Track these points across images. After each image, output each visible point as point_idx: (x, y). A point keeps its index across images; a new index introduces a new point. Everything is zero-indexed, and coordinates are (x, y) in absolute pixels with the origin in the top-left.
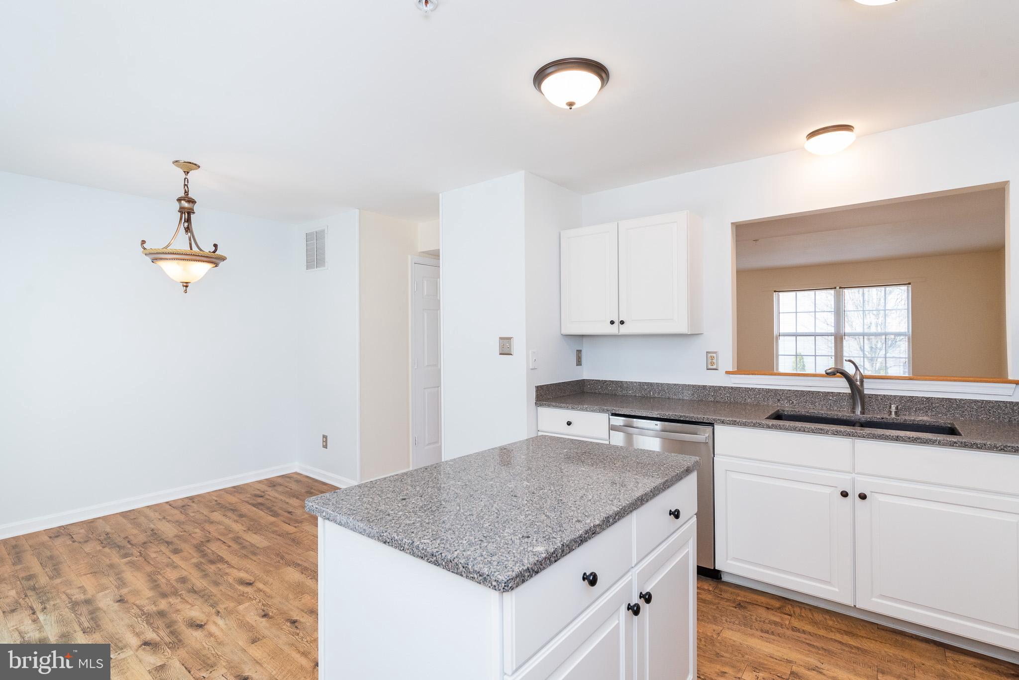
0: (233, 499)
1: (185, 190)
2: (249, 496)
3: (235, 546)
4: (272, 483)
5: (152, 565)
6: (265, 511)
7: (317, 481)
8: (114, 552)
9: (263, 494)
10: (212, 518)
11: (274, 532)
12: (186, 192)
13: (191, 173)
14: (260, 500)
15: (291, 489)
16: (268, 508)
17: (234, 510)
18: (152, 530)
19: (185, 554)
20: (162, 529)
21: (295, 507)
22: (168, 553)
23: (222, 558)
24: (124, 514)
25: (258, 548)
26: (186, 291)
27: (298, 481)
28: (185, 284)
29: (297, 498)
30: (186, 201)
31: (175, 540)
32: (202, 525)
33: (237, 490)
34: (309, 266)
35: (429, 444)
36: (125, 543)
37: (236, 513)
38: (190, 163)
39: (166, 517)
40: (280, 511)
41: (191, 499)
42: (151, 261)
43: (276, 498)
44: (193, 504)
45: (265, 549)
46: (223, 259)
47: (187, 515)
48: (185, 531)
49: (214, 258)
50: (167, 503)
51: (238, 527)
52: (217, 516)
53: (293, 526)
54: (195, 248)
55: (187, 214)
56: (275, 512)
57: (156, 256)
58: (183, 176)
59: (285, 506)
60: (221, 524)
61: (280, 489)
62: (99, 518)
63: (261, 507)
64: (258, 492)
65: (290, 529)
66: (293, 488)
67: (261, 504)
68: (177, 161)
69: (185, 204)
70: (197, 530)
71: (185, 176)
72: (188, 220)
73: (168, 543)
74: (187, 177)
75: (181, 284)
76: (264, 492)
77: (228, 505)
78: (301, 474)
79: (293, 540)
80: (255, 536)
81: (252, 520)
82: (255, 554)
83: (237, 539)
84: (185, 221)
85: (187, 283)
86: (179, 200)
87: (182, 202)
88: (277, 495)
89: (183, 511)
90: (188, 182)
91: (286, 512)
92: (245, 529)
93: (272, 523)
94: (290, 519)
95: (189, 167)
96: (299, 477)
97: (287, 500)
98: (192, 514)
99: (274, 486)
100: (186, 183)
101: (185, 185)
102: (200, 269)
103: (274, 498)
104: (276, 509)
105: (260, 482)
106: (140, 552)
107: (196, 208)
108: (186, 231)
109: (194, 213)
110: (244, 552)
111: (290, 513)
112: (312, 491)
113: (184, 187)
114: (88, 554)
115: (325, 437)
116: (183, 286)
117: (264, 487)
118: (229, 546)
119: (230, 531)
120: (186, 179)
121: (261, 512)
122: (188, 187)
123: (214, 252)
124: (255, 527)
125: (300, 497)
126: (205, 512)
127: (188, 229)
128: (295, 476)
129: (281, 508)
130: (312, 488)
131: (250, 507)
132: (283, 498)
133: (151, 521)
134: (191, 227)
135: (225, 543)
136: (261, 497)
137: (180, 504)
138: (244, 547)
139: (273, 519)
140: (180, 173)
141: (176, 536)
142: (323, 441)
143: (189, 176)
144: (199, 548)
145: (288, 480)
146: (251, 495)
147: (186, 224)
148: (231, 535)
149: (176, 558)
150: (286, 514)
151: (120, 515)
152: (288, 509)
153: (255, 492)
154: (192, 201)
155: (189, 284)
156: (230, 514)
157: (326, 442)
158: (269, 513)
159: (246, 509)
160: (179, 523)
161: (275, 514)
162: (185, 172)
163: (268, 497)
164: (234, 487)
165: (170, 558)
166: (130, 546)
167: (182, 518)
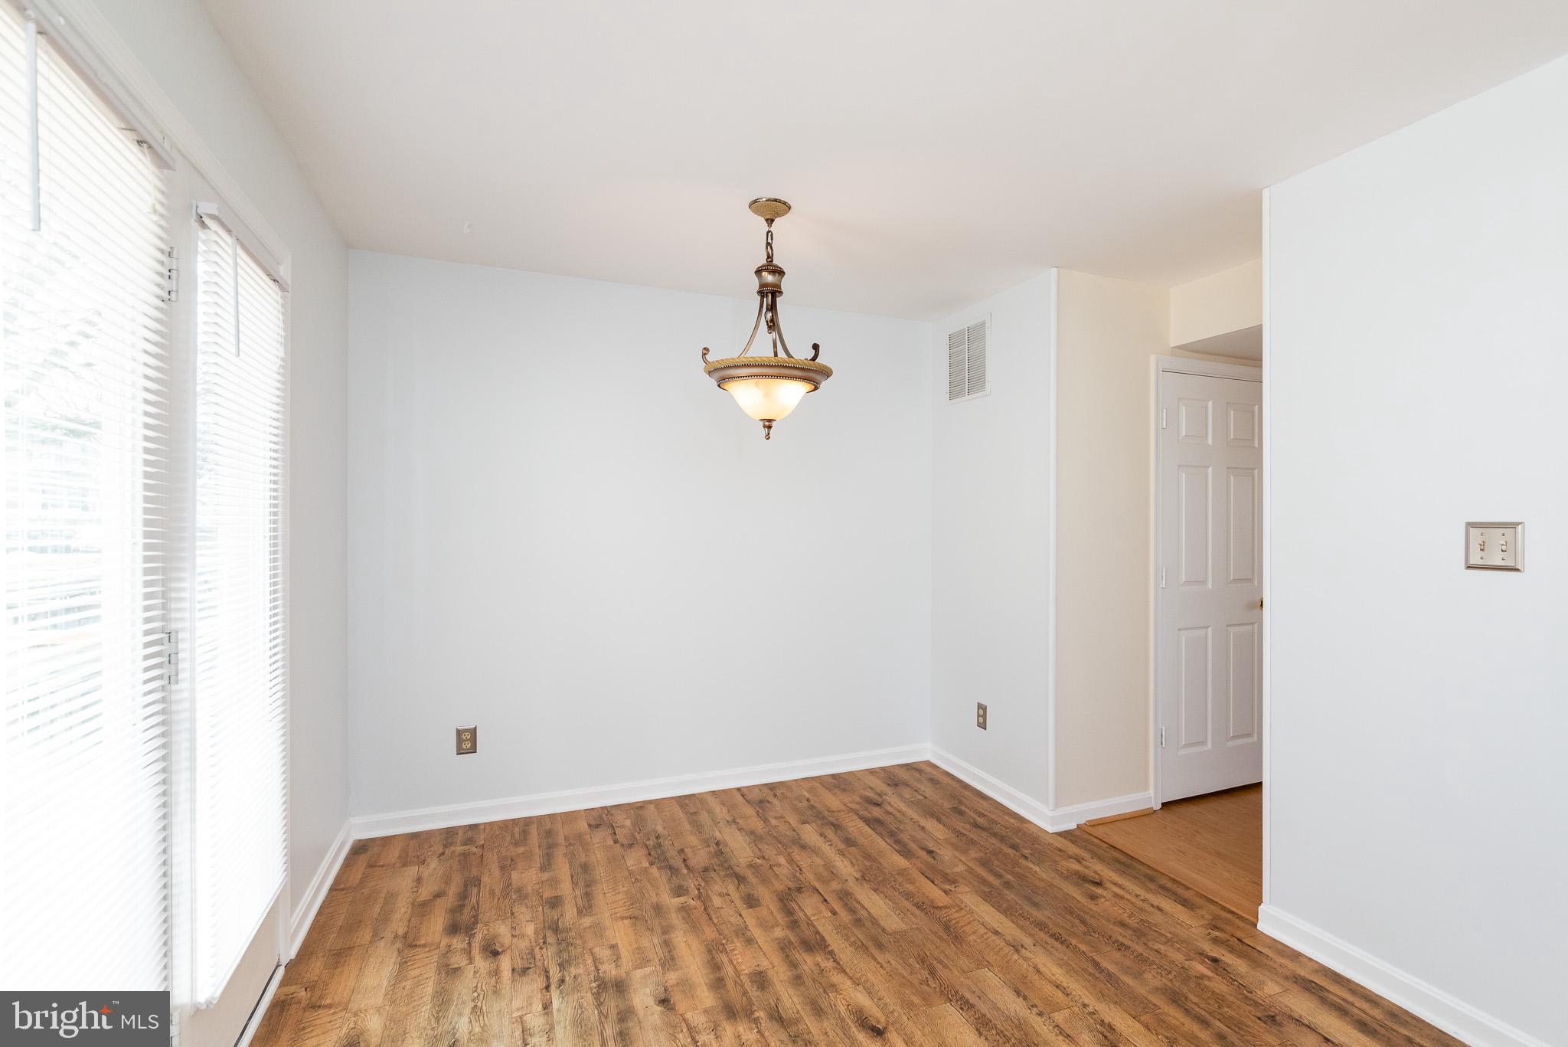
0: (833, 801)
1: (768, 253)
2: (857, 799)
3: (845, 916)
4: (893, 777)
5: (715, 925)
6: (887, 839)
7: (966, 786)
8: (663, 878)
9: (879, 800)
10: (803, 837)
11: (908, 896)
12: (768, 257)
13: (777, 220)
14: (876, 812)
15: (925, 797)
16: (892, 834)
17: (837, 827)
18: (718, 844)
19: (763, 912)
20: (731, 845)
21: (936, 841)
22: (739, 903)
23: (823, 939)
24: (683, 801)
25: (883, 930)
26: (768, 437)
27: (934, 782)
28: (767, 424)
29: (939, 820)
30: (770, 273)
31: (749, 874)
32: (789, 850)
33: (839, 782)
34: (954, 392)
35: (1186, 746)
36: (677, 862)
37: (839, 832)
38: (776, 200)
39: (738, 820)
40: (913, 846)
41: (771, 787)
42: (716, 384)
43: (903, 814)
44: (776, 802)
45: (899, 936)
46: (827, 373)
47: (766, 821)
48: (764, 858)
49: (813, 373)
50: (739, 789)
51: (845, 868)
52: (810, 834)
53: (941, 889)
54: (781, 354)
55: (770, 295)
56: (905, 845)
57: (723, 373)
58: (765, 227)
59: (919, 835)
60: (817, 855)
61: (907, 793)
62: (650, 802)
63: (880, 829)
64: (871, 795)
65: (935, 893)
66: (928, 796)
67: (878, 821)
68: (755, 201)
69: (769, 278)
70: (782, 860)
71: (767, 229)
72: (773, 308)
73: (740, 879)
74: (771, 229)
75: (761, 423)
76: (880, 795)
77: (826, 813)
78: (938, 767)
79: (947, 927)
80: (875, 897)
81: (868, 856)
82: (880, 946)
83: (845, 896)
84: (767, 309)
85: (770, 421)
86: (758, 272)
87: (764, 274)
88: (903, 807)
89: (761, 811)
90: (772, 239)
91: (923, 849)
92: (858, 876)
93: (902, 872)
94: (933, 868)
95: (772, 209)
96: (934, 773)
97: (923, 822)
98: (774, 822)
99: (896, 785)
100: (770, 241)
101: (768, 244)
102: (791, 393)
103: (899, 811)
104: (905, 838)
105: (872, 772)
106: (699, 890)
107: (785, 285)
108: (770, 327)
109: (781, 293)
110: (859, 934)
111: (930, 852)
112: (963, 808)
113: (767, 248)
114: (631, 873)
115: (982, 709)
116: (765, 426)
117: (879, 785)
118: (834, 913)
119: (833, 875)
120: (770, 234)
121: (880, 840)
122: (771, 248)
123: (814, 359)
124: (874, 876)
125: (943, 818)
126: (793, 821)
127: (773, 325)
128: (929, 770)
129: (913, 839)
130: (961, 802)
131: (861, 824)
132: (915, 816)
133: (716, 823)
134: (777, 319)
135: (825, 900)
136: (878, 805)
137: (755, 796)
138: (858, 922)
139: (902, 862)
140: (761, 221)
141: (751, 866)
142: (979, 716)
143: (774, 228)
144: (786, 900)
145: (917, 775)
146: (861, 797)
147: (770, 315)
148: (835, 885)
149: (750, 918)
150: (923, 854)
151: (677, 801)
152: (926, 843)
153: (868, 794)
154: (779, 272)
155: (774, 424)
156: (830, 833)
157: (984, 716)
158: (894, 845)
159: (856, 827)
160: (755, 837)
161: (906, 853)
162: (767, 220)
163: (890, 809)
164: (833, 776)
165: (740, 915)
166: (685, 871)
167: (758, 825)
